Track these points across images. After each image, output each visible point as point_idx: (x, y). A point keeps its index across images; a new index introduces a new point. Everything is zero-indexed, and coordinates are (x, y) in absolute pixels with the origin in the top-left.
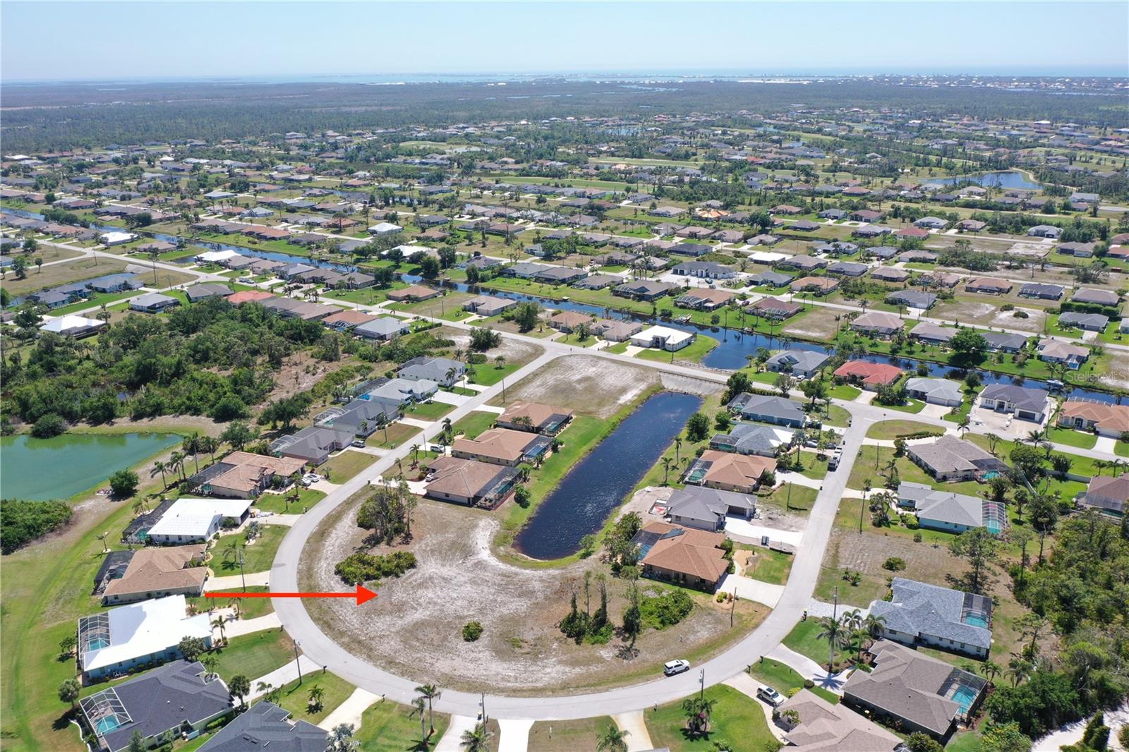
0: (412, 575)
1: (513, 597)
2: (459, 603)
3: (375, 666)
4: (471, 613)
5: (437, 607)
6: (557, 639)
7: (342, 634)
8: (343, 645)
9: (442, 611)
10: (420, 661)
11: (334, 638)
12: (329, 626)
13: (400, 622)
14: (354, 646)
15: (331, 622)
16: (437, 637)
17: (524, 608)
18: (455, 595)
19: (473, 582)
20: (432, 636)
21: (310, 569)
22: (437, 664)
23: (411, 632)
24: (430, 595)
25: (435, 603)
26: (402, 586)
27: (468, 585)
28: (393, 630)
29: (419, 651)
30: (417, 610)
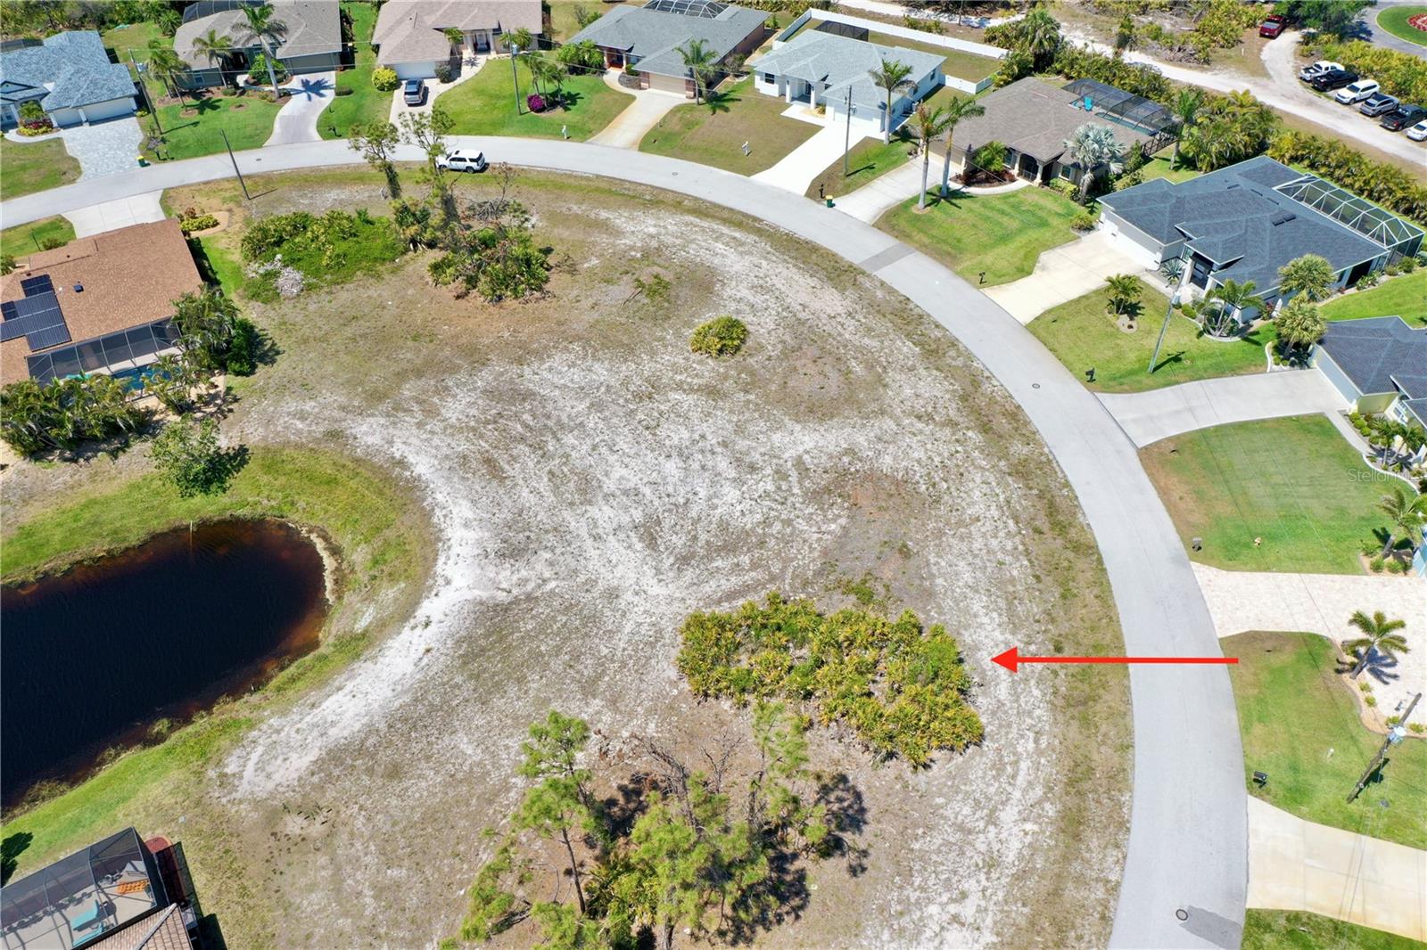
0: (731, 596)
1: (544, 399)
2: (678, 435)
3: (970, 356)
4: (675, 396)
5: (742, 444)
6: (573, 271)
7: (1021, 471)
8: (1031, 438)
9: (740, 430)
10: (870, 330)
11: (1047, 465)
12: (1052, 509)
13: (861, 439)
14: (1002, 424)
15: (1043, 522)
16: (798, 364)
17: (557, 360)
18: (672, 467)
19: (587, 488)
20: (811, 368)
21: (1072, 826)
22: (840, 310)
23: (851, 400)
24: (731, 493)
25: (738, 461)
26: (786, 562)
27: (610, 485)
28: (889, 424)
29: (861, 350)
30: (799, 462)
